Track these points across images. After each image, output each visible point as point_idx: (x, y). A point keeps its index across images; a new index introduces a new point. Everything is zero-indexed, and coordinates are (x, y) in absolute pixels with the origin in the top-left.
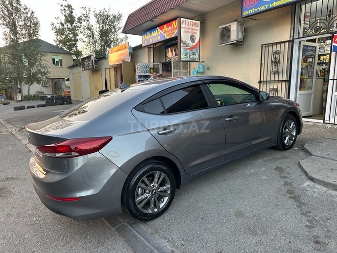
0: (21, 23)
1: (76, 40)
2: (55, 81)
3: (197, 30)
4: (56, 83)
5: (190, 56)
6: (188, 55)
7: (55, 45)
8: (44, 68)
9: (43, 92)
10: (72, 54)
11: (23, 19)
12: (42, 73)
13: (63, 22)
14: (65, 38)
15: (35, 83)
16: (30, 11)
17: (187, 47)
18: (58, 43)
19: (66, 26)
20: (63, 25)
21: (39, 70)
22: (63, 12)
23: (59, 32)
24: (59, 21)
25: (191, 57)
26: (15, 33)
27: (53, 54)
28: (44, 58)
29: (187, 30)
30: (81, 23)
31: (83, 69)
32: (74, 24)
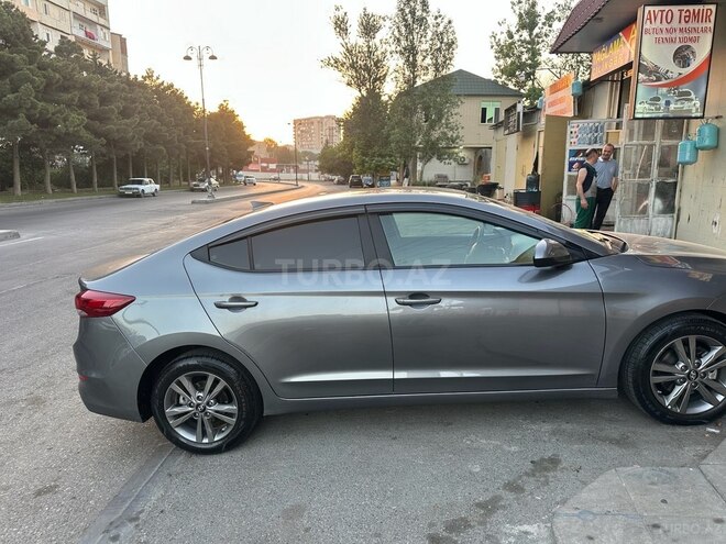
0: (425, 46)
1: (535, 65)
2: (479, 153)
3: (704, 30)
4: (481, 158)
5: (668, 103)
6: (663, 102)
7: (493, 78)
8: (452, 129)
9: (446, 177)
10: (522, 96)
11: (428, 38)
12: (448, 139)
13: (513, 30)
14: (513, 63)
15: (434, 159)
16: (446, 21)
17: (658, 79)
18: (499, 74)
19: (516, 37)
20: (511, 36)
21: (445, 134)
22: (516, 8)
23: (504, 51)
24: (504, 28)
25: (672, 107)
26: (413, 65)
27: (484, 99)
28: (456, 110)
29: (664, 35)
30: (550, 26)
31: (507, 132)
32: (536, 31)
